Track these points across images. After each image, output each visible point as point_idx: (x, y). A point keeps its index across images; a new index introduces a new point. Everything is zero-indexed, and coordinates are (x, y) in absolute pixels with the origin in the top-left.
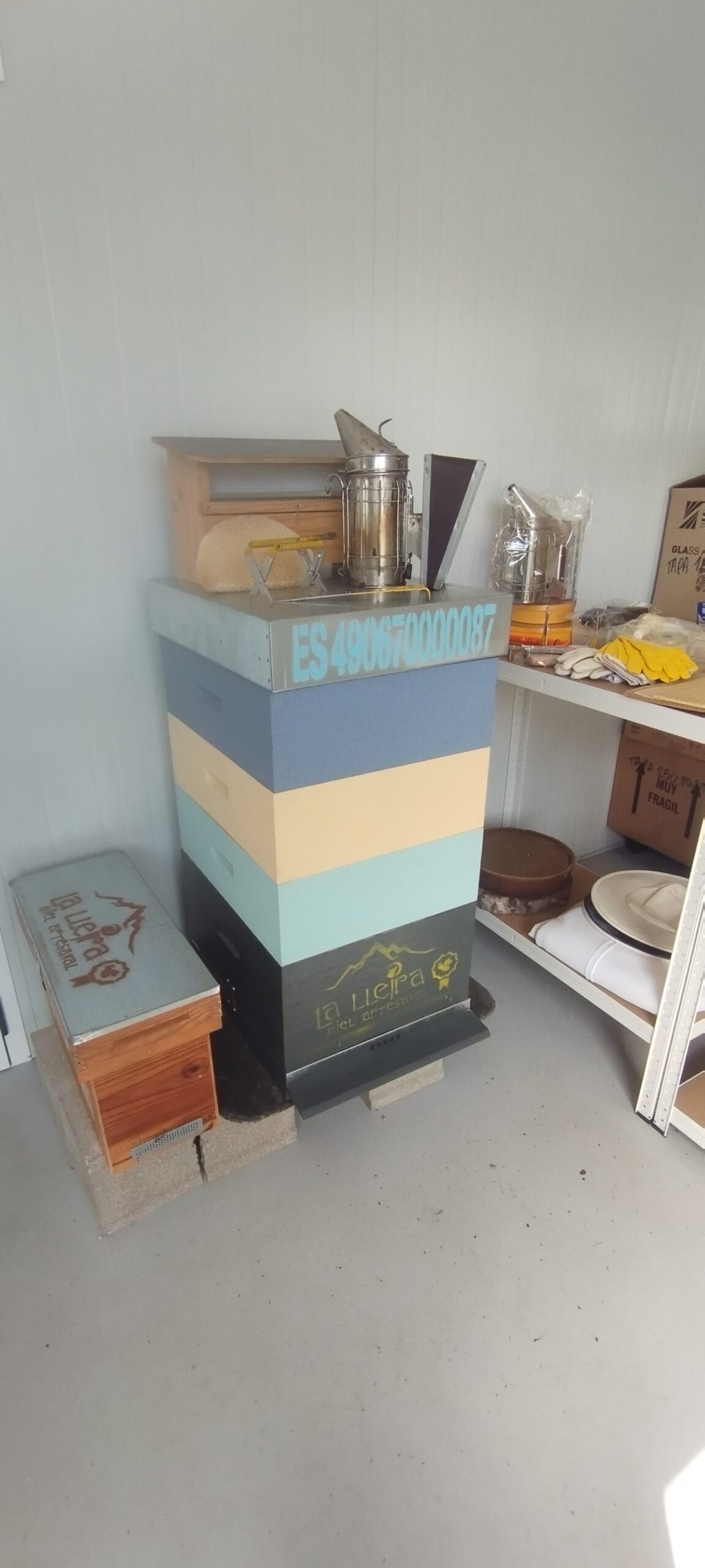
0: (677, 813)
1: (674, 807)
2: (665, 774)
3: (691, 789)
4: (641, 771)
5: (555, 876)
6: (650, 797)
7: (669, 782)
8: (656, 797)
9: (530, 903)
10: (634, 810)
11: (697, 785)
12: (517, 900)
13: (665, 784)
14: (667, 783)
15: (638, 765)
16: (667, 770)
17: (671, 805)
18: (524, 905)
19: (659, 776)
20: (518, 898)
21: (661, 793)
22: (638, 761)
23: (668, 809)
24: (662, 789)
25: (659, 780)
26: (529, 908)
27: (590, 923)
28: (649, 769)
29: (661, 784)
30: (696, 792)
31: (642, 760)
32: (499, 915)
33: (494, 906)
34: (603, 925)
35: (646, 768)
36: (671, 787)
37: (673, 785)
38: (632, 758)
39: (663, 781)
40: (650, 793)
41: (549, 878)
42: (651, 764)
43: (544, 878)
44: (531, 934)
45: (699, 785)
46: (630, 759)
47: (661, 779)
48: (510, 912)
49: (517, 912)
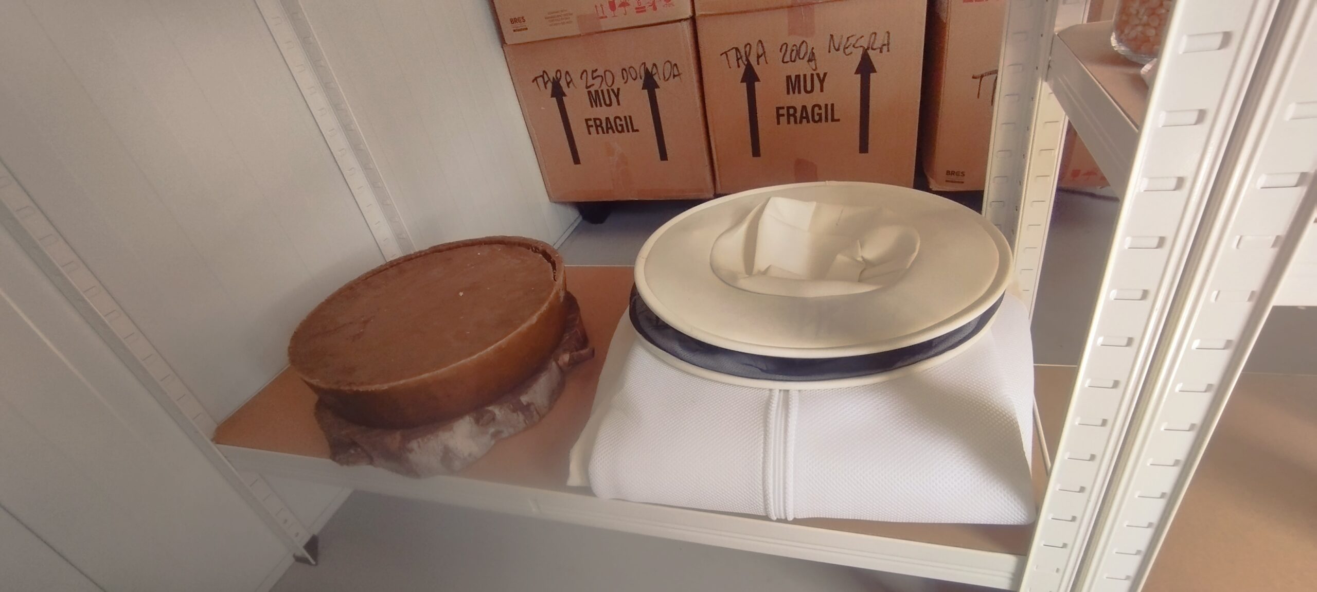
0: (637, 131)
1: (627, 125)
2: (593, 78)
3: (640, 82)
4: (558, 93)
5: (544, 307)
6: (589, 127)
7: (604, 87)
8: (598, 122)
9: (524, 399)
10: (577, 160)
11: (647, 71)
12: (490, 408)
13: (600, 94)
14: (602, 91)
15: (550, 85)
16: (594, 72)
17: (623, 122)
18: (514, 411)
19: (587, 87)
20: (491, 402)
21: (602, 112)
22: (546, 79)
23: (623, 131)
24: (601, 106)
25: (589, 92)
26: (525, 409)
27: (688, 373)
28: (568, 84)
29: (595, 99)
30: (650, 84)
31: (552, 75)
32: (472, 468)
33: (447, 456)
34: (726, 362)
35: (563, 83)
36: (611, 93)
37: (613, 90)
38: (536, 79)
39: (596, 92)
40: (587, 120)
41: (534, 319)
42: (567, 73)
43: (524, 327)
44: (574, 479)
45: (650, 70)
46: (533, 81)
47: (592, 89)
48: (493, 442)
49: (505, 434)
